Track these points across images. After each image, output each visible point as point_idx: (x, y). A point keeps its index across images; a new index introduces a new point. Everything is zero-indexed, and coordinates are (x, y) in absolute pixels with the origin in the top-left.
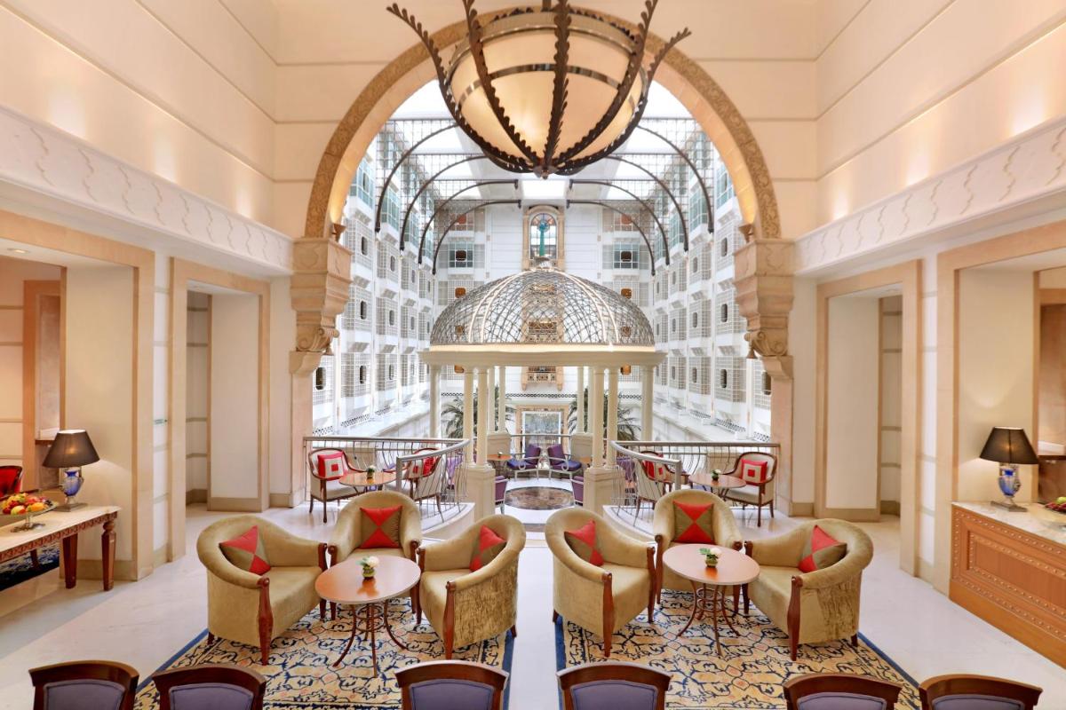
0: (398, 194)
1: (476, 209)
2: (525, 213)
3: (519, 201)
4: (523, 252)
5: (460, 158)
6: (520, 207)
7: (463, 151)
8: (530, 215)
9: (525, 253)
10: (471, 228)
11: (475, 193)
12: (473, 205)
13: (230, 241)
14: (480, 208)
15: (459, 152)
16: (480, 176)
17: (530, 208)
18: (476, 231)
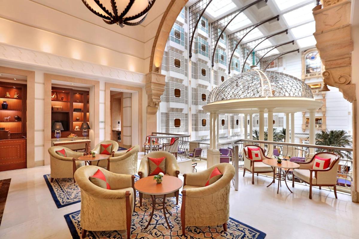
0: (239, 59)
1: (278, 58)
2: (302, 54)
3: (298, 50)
4: (302, 71)
5: (263, 39)
6: (299, 52)
7: (264, 36)
8: (305, 54)
9: (303, 72)
10: (276, 66)
11: (276, 51)
12: (276, 57)
13: (118, 76)
14: (279, 57)
15: (262, 37)
16: (275, 44)
17: (305, 51)
18: (278, 67)
